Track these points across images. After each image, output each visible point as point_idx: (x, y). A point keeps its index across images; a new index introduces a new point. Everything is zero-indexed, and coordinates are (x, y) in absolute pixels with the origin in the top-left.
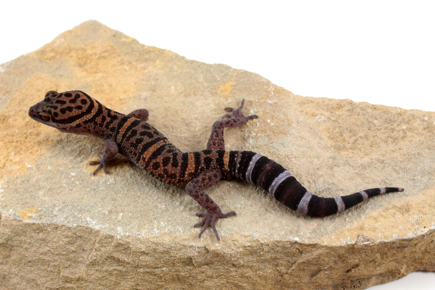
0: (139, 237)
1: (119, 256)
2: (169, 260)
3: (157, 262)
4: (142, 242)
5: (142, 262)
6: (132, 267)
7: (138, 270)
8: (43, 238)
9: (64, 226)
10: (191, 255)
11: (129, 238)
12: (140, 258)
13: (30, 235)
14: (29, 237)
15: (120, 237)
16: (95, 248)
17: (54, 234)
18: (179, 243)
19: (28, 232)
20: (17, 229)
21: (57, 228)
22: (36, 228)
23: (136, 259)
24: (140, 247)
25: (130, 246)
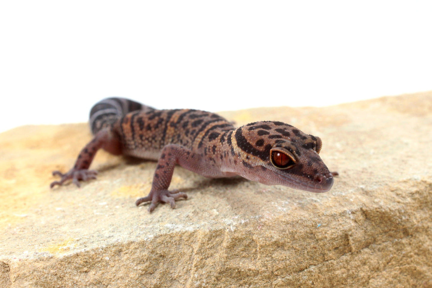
0: (262, 220)
1: (239, 264)
2: (315, 248)
3: (299, 258)
4: (270, 226)
5: (277, 262)
6: (262, 279)
7: (274, 283)
8: (97, 277)
9: (132, 243)
10: (346, 227)
11: (248, 226)
12: (273, 256)
13: (71, 280)
14: (70, 285)
15: (234, 228)
16: (194, 263)
17: (117, 265)
18: (323, 215)
19: (67, 275)
20: (46, 275)
21: (120, 251)
22: (82, 262)
23: (267, 261)
24: (269, 235)
25: (254, 237)
